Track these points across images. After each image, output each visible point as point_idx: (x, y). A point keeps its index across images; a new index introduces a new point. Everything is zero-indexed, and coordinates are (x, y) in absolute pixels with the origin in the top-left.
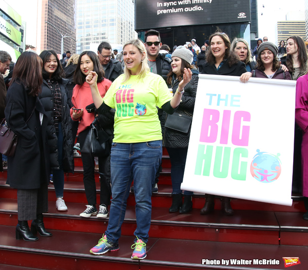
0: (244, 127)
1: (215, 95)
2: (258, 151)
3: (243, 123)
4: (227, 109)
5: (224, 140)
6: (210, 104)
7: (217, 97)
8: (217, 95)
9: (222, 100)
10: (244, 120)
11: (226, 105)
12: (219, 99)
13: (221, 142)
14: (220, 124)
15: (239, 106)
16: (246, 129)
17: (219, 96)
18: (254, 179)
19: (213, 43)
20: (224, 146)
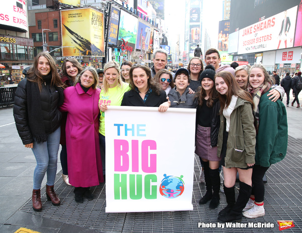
0: (151, 155)
1: (122, 125)
2: (165, 175)
3: (151, 152)
4: (135, 138)
5: (135, 169)
6: (119, 134)
7: (123, 127)
8: (124, 125)
9: (129, 130)
10: (150, 149)
12: (126, 130)
13: (133, 171)
14: (130, 153)
15: (145, 135)
16: (154, 157)
17: (126, 125)
19: (136, 76)
20: (136, 173)
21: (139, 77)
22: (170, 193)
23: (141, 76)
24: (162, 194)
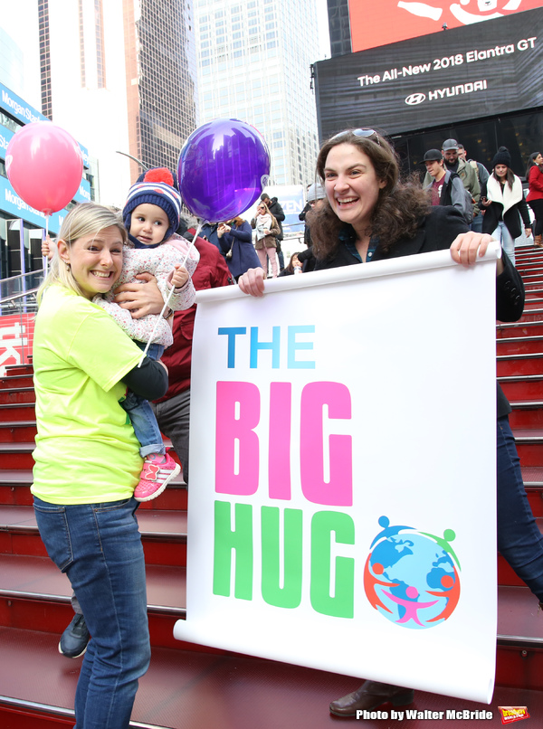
0: (332, 437)
1: (242, 331)
2: (383, 521)
3: (331, 427)
4: (281, 376)
5: (280, 488)
6: (231, 364)
7: (247, 337)
8: (248, 331)
9: (264, 346)
10: (331, 416)
11: (275, 364)
12: (255, 346)
13: (273, 495)
14: (262, 430)
15: (311, 365)
16: (342, 446)
17: (254, 331)
18: (377, 614)
19: (334, 174)
20: (281, 504)
21: (341, 176)
22: (406, 604)
23: (351, 172)
24: (374, 600)
